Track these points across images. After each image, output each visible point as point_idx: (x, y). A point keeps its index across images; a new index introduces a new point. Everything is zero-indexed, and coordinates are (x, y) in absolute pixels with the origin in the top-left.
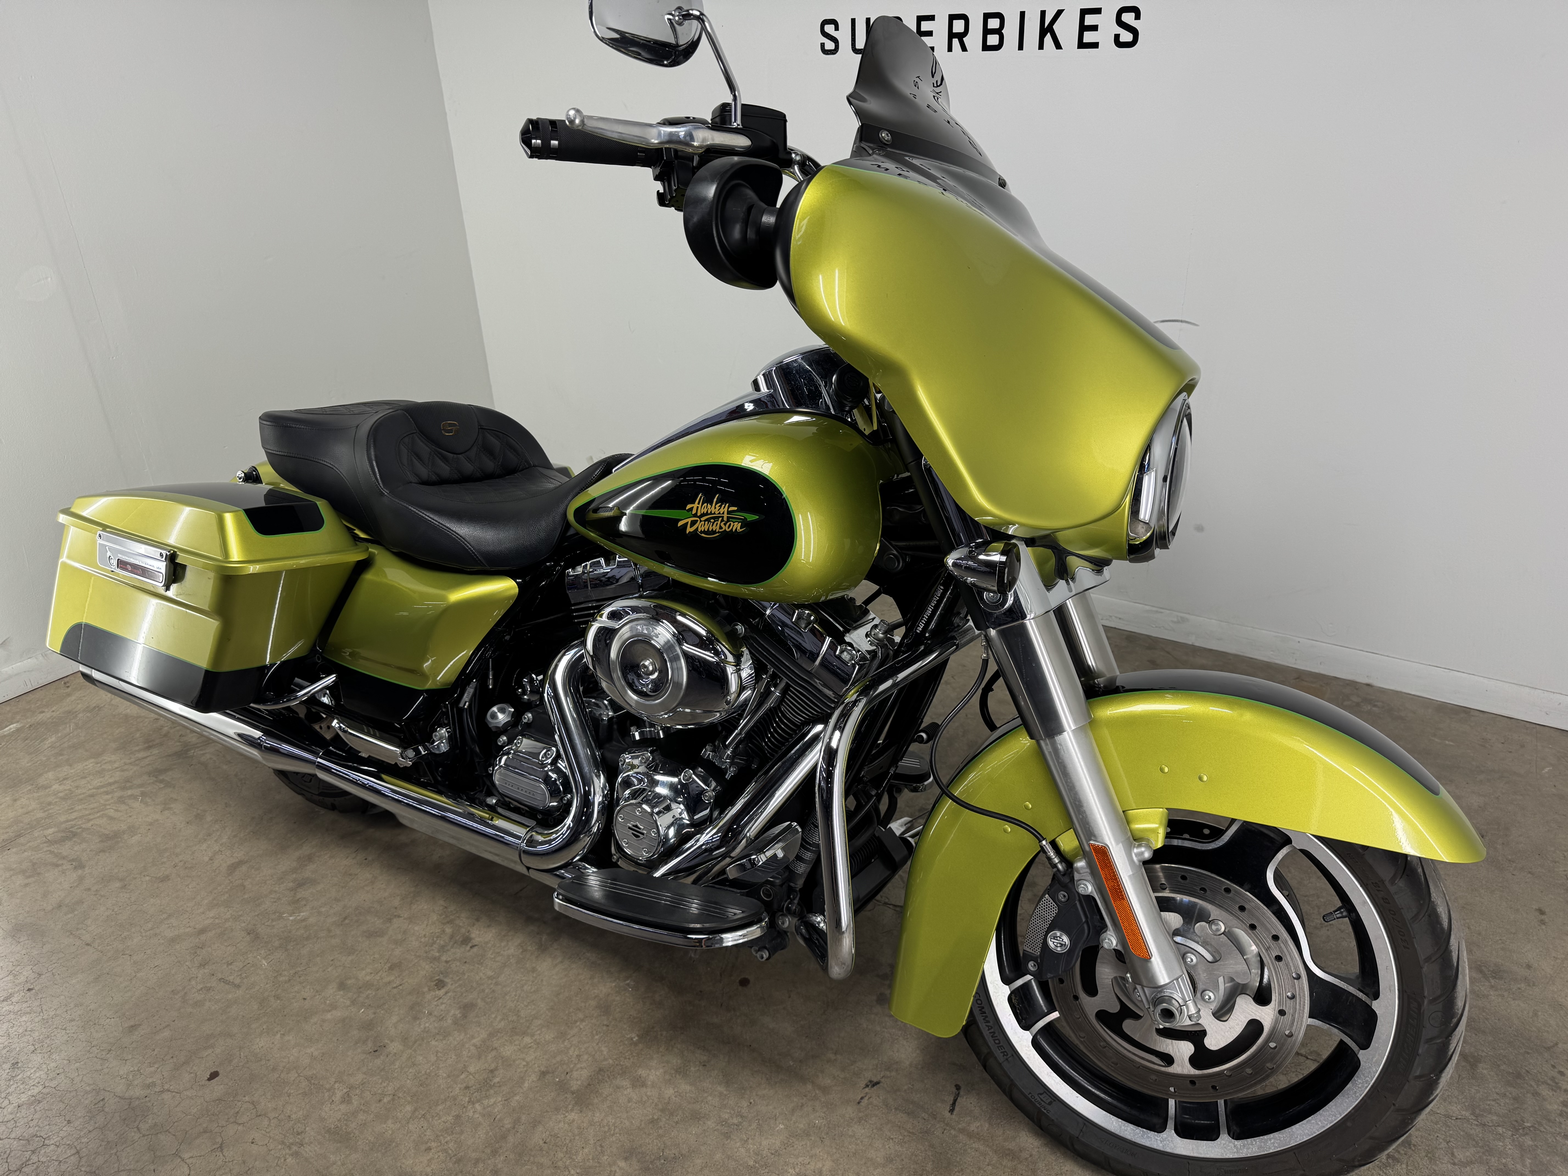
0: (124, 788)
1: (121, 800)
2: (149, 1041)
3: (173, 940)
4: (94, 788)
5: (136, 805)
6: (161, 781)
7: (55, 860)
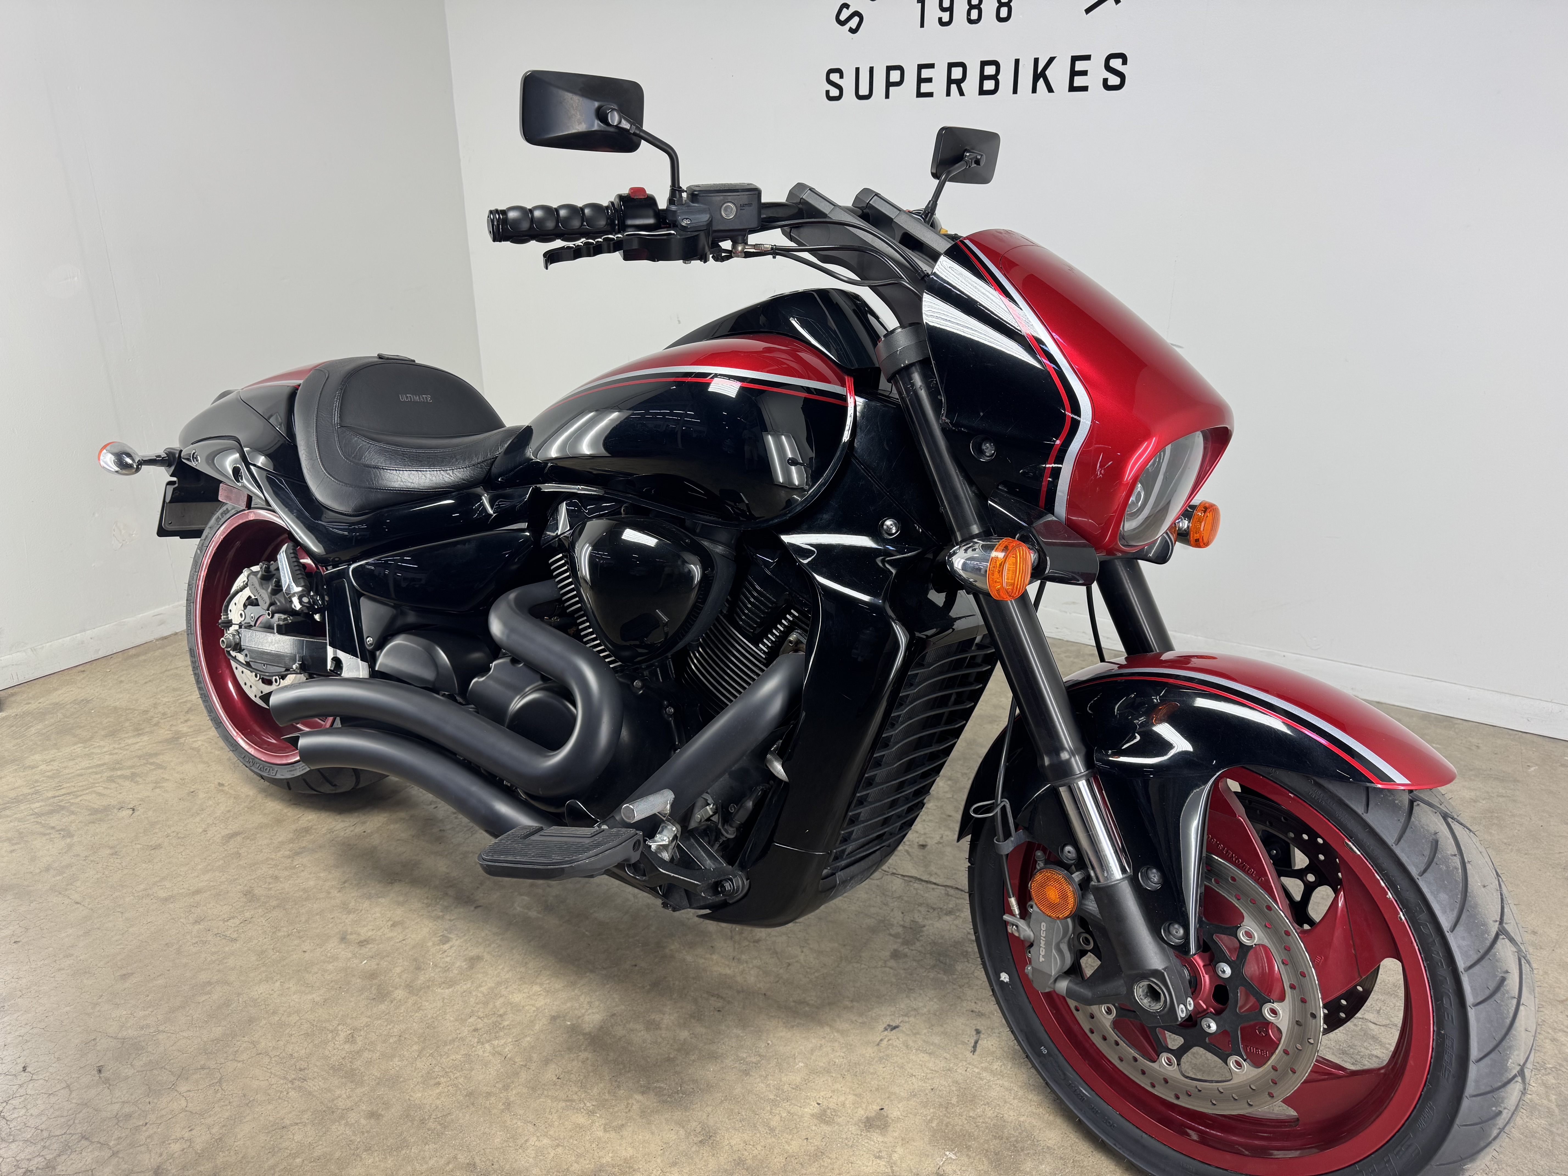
0: (114, 769)
1: (111, 779)
2: (143, 988)
3: (166, 900)
4: (82, 769)
5: (127, 783)
6: (152, 764)
7: (42, 830)
